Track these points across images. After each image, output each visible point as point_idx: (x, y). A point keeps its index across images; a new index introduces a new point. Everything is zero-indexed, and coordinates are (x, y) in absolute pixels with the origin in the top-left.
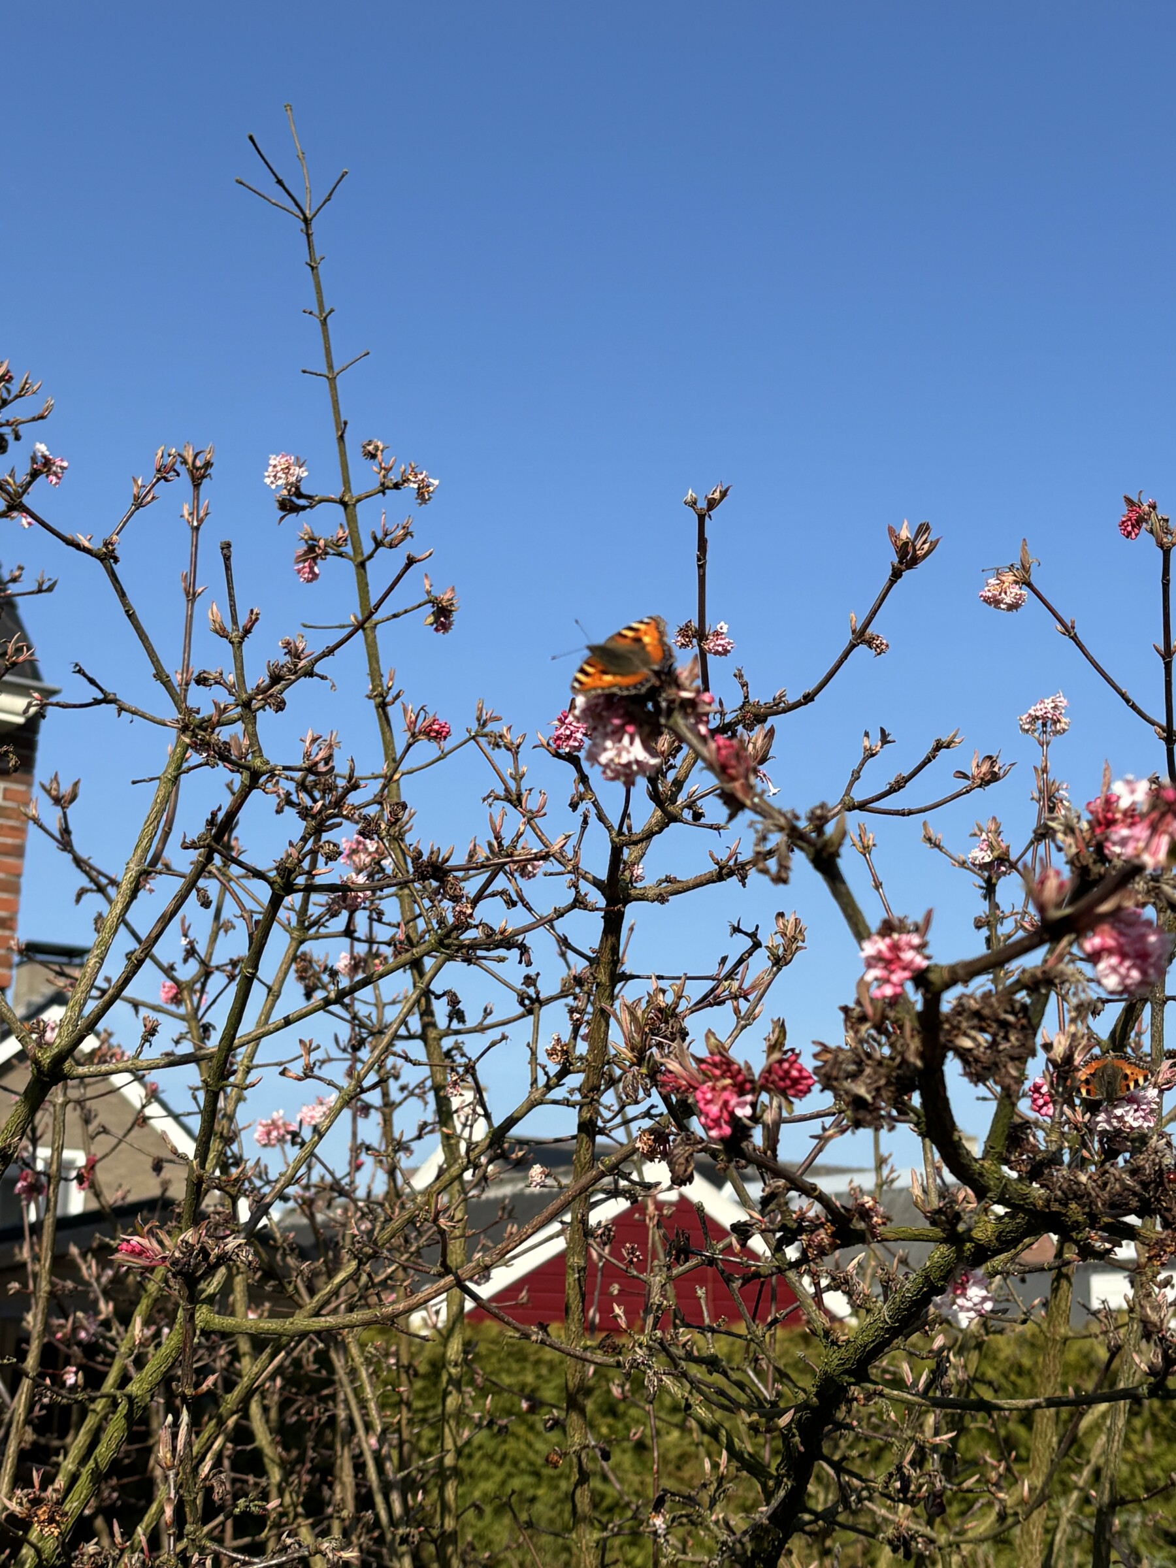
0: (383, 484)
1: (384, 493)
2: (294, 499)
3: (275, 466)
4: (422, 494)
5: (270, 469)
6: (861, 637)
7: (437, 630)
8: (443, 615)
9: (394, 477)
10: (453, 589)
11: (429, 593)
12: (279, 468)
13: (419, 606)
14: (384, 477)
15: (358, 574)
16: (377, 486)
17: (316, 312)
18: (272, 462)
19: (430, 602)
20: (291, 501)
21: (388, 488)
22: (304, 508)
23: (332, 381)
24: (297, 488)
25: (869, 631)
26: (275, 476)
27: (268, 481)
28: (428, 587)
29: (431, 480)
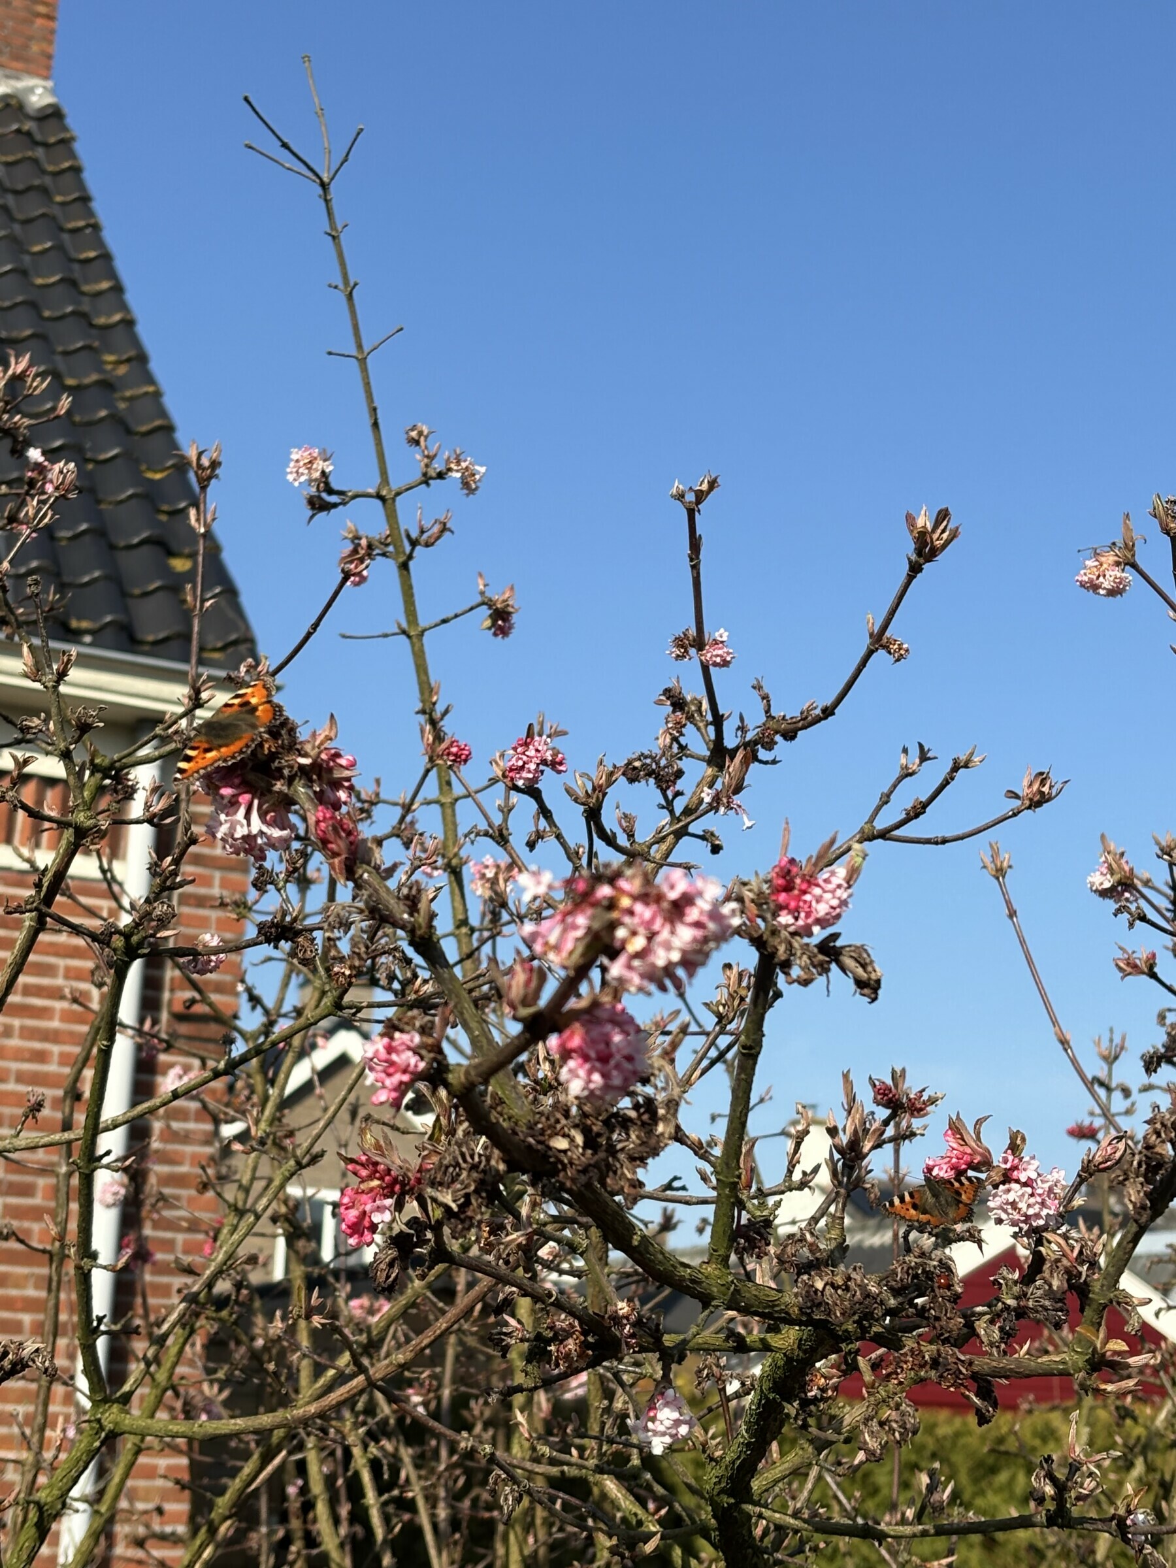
0: (425, 474)
1: (428, 485)
2: (324, 495)
3: (297, 461)
4: (468, 485)
5: (292, 464)
6: (879, 641)
7: (495, 635)
8: (501, 619)
9: (438, 466)
10: (512, 588)
11: (482, 593)
12: (301, 463)
13: (472, 609)
14: (427, 466)
15: (401, 576)
16: (418, 477)
17: (341, 286)
18: (294, 457)
19: (483, 603)
20: (319, 497)
21: (432, 478)
22: (335, 505)
23: (362, 362)
24: (327, 484)
25: (888, 634)
26: (297, 472)
27: (290, 478)
28: (481, 587)
29: (477, 468)
